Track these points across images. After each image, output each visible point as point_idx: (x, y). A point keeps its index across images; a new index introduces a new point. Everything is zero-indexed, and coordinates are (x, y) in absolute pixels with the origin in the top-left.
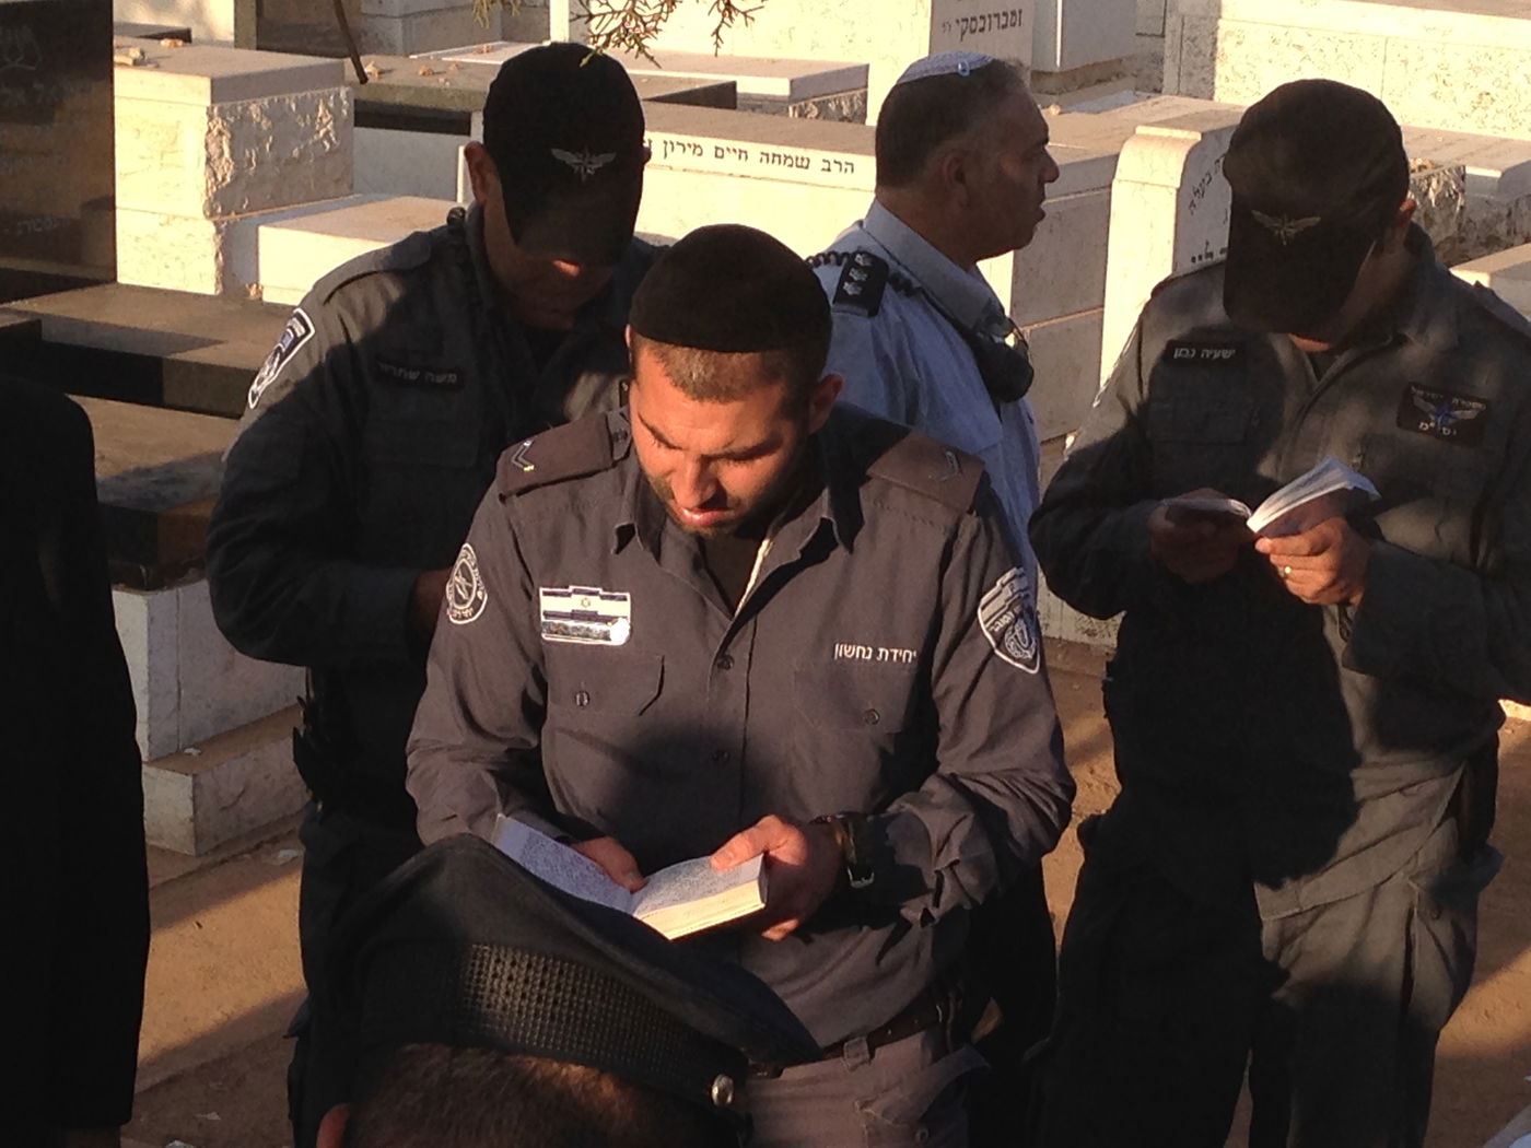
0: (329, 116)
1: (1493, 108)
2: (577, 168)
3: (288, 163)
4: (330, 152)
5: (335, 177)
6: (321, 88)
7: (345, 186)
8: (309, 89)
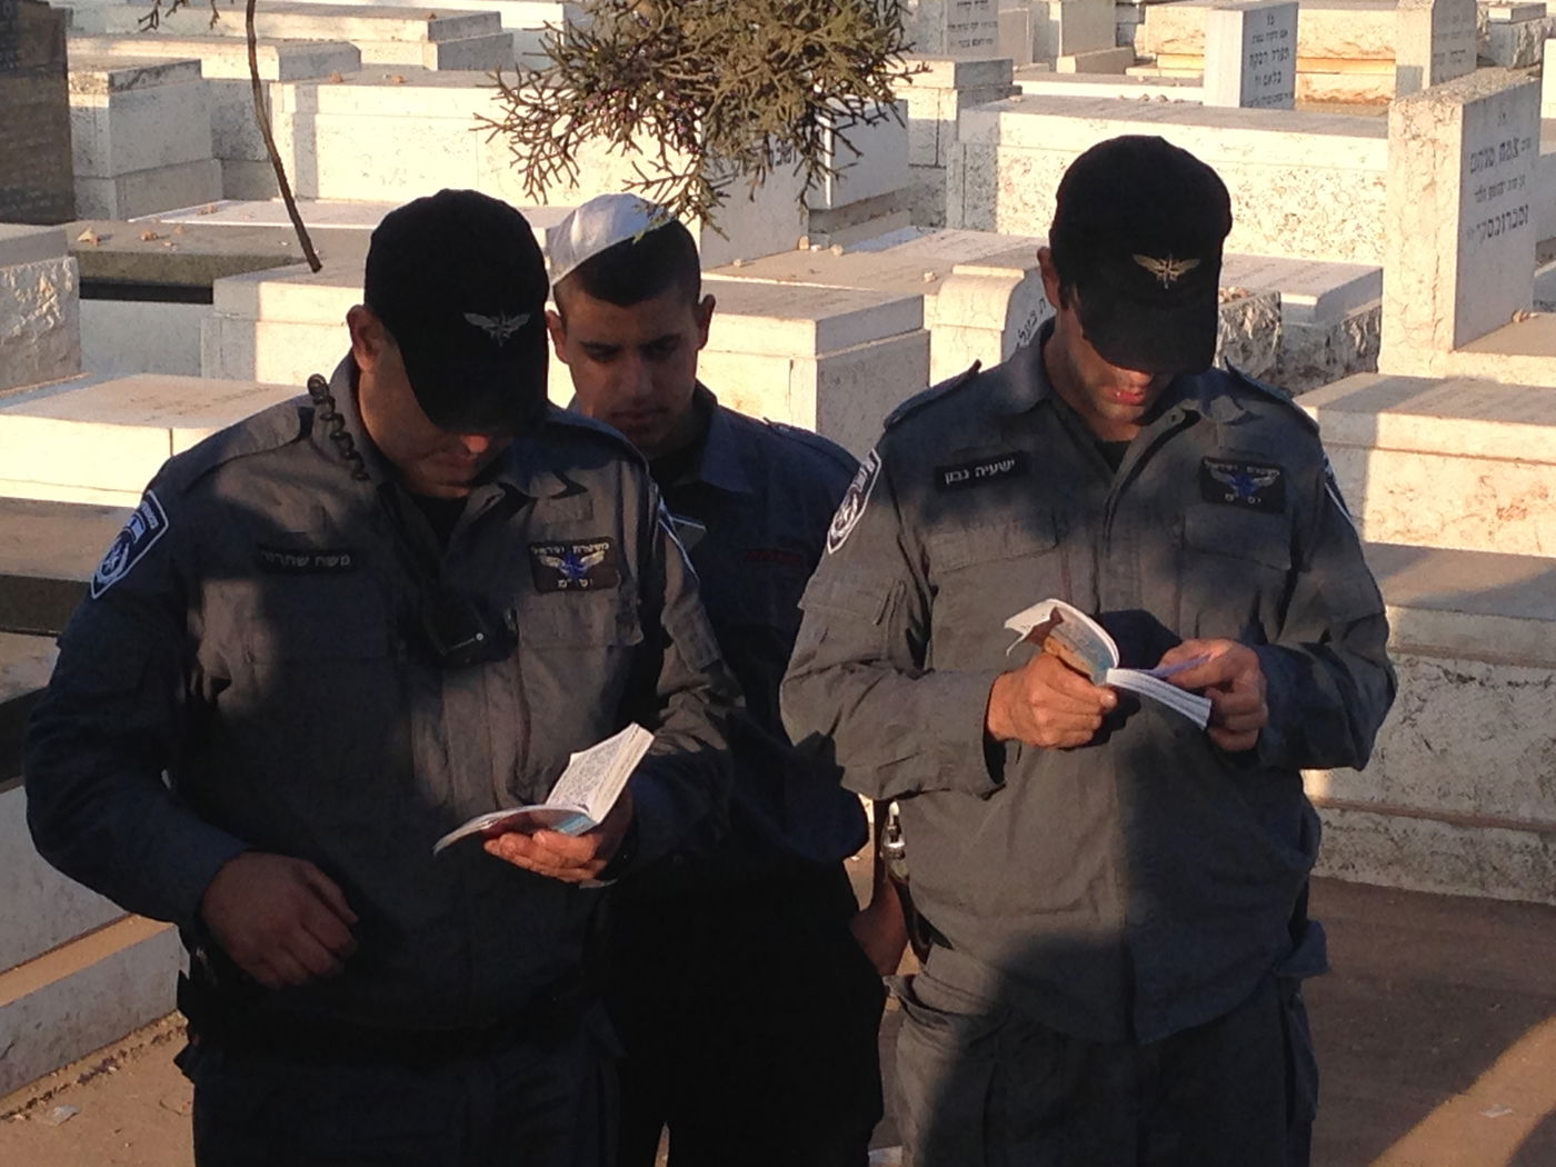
0: (52, 289)
1: (1300, 229)
2: (493, 333)
3: (9, 341)
4: (54, 328)
5: (61, 355)
6: (42, 259)
7: (72, 364)
8: (29, 262)
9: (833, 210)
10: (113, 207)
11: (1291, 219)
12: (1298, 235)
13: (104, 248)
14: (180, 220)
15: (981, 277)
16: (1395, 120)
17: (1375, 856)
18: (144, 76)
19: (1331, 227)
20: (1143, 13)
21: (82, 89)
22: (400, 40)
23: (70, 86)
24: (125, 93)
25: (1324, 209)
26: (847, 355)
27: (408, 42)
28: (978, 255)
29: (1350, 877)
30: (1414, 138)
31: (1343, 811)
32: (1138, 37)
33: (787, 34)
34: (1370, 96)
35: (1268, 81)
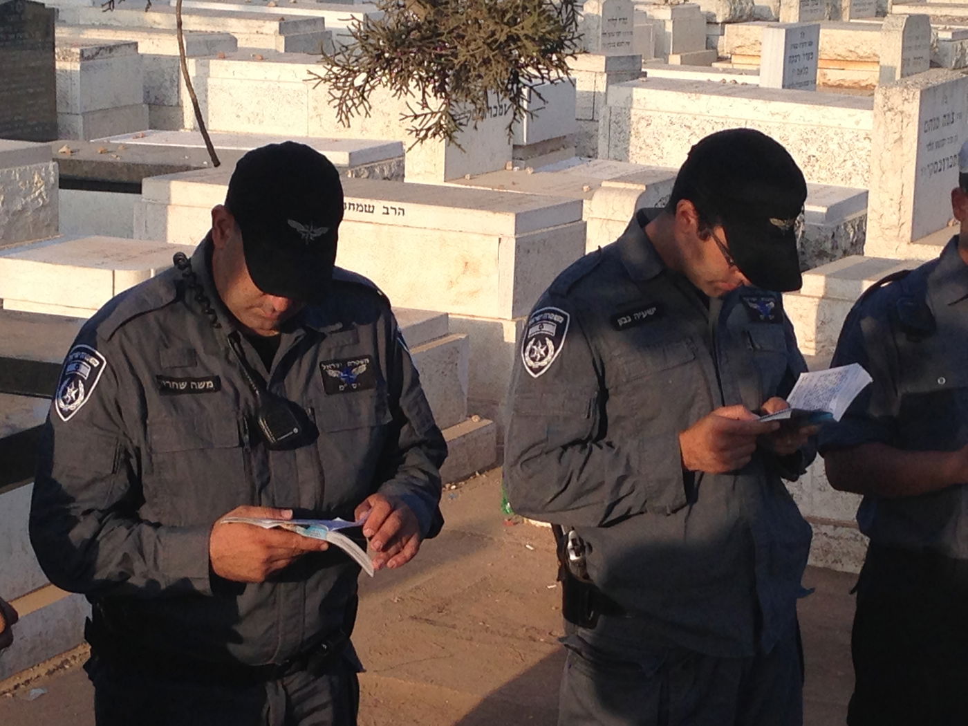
0: (42, 182)
1: (818, 165)
3: (14, 214)
4: (42, 206)
5: (46, 223)
6: (37, 163)
7: (53, 228)
8: (28, 164)
9: (527, 145)
10: (81, 133)
11: (812, 158)
12: (816, 168)
13: (73, 158)
14: (122, 142)
15: (618, 189)
16: (878, 98)
17: (855, 556)
18: (101, 51)
19: (836, 165)
20: (723, 29)
21: (64, 58)
22: (262, 33)
23: (56, 56)
24: (91, 61)
25: (832, 153)
26: (534, 236)
27: (267, 34)
28: (618, 175)
29: (839, 568)
30: (889, 110)
31: (836, 526)
32: (720, 44)
33: (498, 28)
34: (863, 84)
35: (800, 72)
